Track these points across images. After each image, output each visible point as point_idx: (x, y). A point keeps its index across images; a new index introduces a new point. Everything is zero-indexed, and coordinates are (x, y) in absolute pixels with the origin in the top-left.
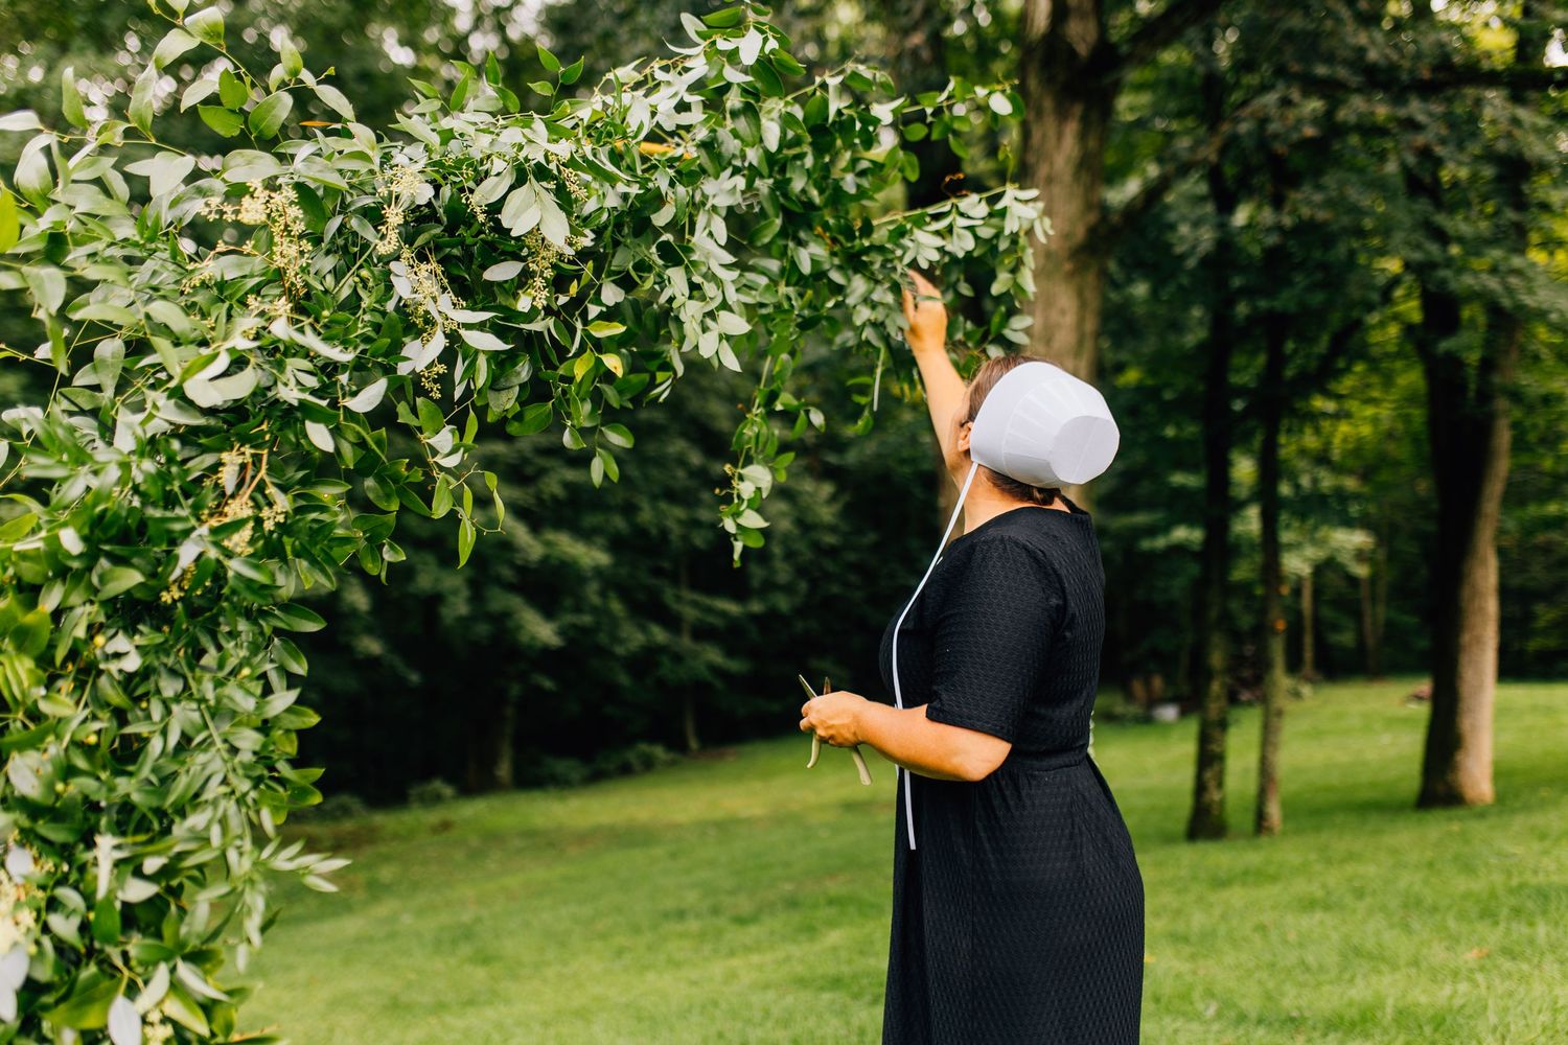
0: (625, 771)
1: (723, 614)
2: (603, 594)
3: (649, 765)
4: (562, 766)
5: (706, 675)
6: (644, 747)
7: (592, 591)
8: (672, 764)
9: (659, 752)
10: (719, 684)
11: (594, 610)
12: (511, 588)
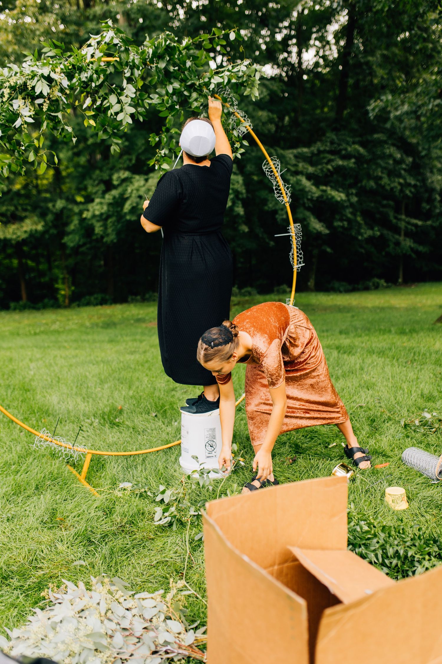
0: (366, 289)
1: (416, 226)
2: (354, 214)
3: (377, 287)
4: (336, 284)
5: (409, 252)
6: (376, 280)
7: (348, 213)
8: (387, 287)
9: (382, 282)
10: (414, 256)
11: (349, 221)
12: (308, 209)
